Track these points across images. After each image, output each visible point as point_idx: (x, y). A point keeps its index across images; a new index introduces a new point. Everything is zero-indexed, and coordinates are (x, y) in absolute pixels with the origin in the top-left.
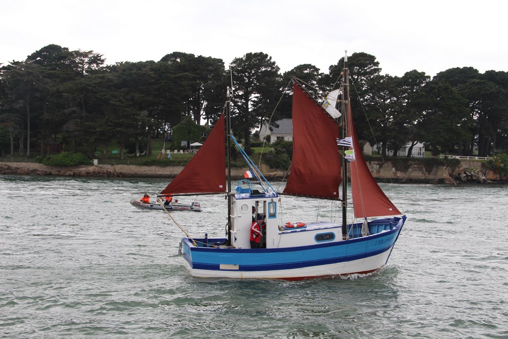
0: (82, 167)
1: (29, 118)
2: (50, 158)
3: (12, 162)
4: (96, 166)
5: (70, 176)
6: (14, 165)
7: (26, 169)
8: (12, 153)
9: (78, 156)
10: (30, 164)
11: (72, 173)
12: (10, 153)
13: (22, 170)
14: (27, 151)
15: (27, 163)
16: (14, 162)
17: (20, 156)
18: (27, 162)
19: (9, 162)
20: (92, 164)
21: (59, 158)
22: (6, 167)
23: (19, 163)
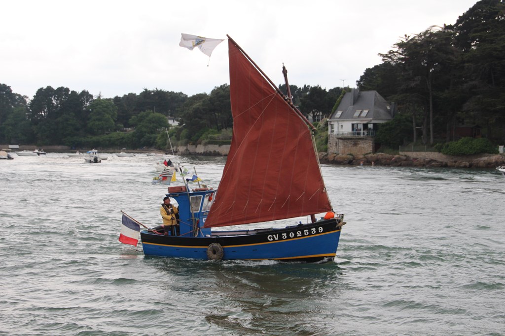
0: (485, 156)
1: (431, 97)
2: (448, 146)
3: (411, 151)
4: (501, 154)
5: (465, 168)
6: (413, 155)
7: (422, 159)
8: (415, 140)
9: (478, 142)
10: (428, 153)
11: (468, 164)
12: (412, 141)
13: (418, 161)
14: (430, 138)
15: (426, 153)
16: (414, 151)
17: (422, 144)
18: (427, 151)
19: (409, 151)
20: (497, 152)
21: (457, 145)
22: (405, 158)
23: (418, 153)
